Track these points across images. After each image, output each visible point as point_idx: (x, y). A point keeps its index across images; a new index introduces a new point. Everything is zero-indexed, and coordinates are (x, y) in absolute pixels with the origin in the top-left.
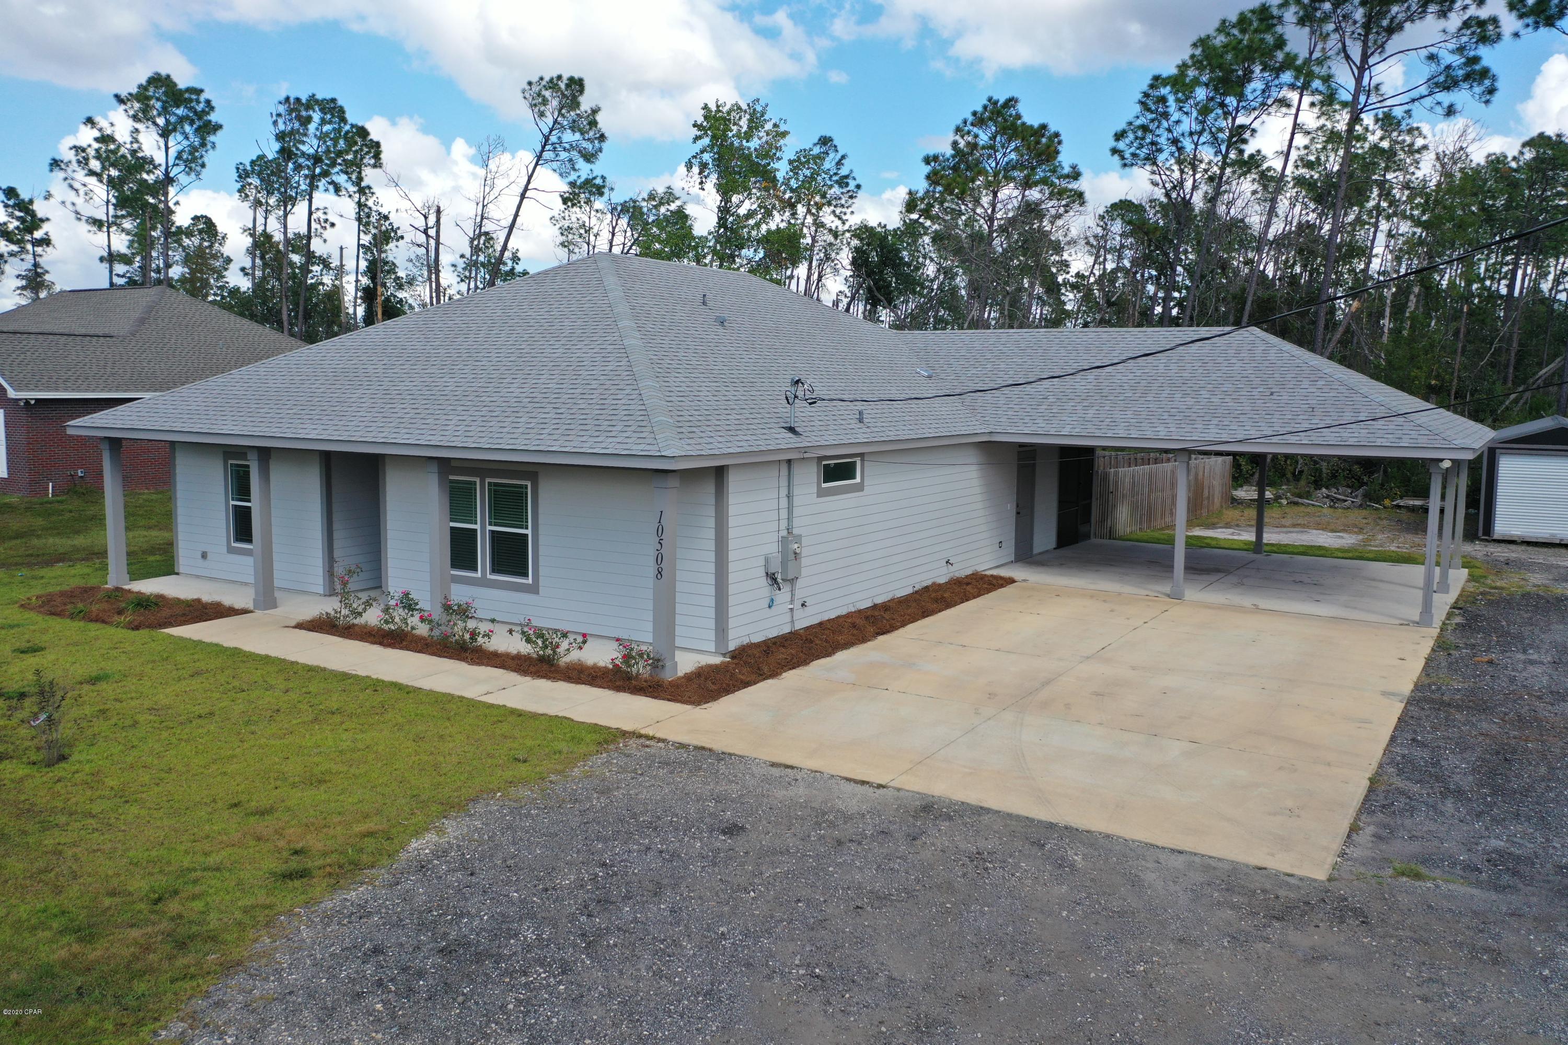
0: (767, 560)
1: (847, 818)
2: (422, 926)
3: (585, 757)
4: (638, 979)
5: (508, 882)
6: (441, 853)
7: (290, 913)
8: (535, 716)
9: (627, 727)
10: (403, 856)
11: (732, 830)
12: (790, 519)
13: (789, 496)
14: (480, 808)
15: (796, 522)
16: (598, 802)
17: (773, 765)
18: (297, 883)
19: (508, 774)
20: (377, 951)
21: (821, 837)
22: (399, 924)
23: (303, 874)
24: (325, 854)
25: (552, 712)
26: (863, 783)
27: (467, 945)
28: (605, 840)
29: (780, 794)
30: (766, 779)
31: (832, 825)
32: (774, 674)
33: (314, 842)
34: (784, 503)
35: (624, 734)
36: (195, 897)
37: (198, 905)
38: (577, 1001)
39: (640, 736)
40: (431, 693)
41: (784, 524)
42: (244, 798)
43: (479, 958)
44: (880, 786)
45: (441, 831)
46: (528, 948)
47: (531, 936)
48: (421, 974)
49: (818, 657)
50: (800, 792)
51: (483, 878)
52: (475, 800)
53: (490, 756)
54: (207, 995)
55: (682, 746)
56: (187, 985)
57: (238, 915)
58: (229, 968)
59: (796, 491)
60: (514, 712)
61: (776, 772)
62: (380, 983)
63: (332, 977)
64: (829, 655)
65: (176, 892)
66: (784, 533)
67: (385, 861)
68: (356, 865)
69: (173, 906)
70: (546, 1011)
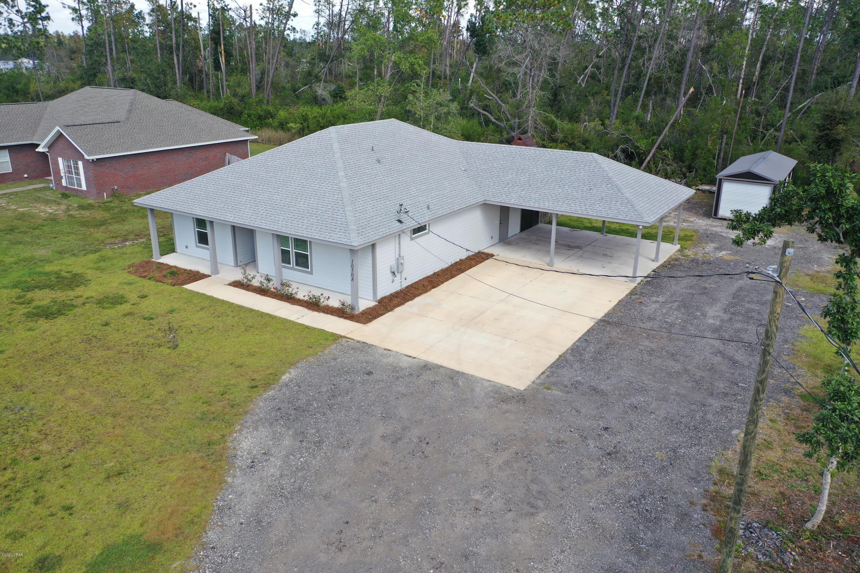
0: (391, 267)
1: (402, 369)
2: (289, 402)
3: (329, 346)
4: (341, 417)
5: (309, 390)
6: (291, 380)
7: (256, 398)
8: (314, 329)
9: (342, 334)
10: (281, 381)
11: (370, 373)
12: (400, 251)
13: (399, 244)
14: (299, 365)
15: (402, 252)
16: (333, 363)
17: (385, 349)
18: (255, 389)
19: (307, 353)
20: (279, 409)
21: (393, 376)
22: (283, 402)
23: (256, 387)
24: (260, 381)
25: (319, 327)
26: (410, 356)
27: (300, 408)
28: (334, 377)
29: (385, 360)
30: (382, 355)
31: (397, 372)
32: (392, 310)
33: (255, 376)
34: (397, 246)
35: (341, 337)
36: (232, 394)
37: (232, 396)
38: (327, 422)
39: (346, 338)
40: (280, 318)
41: (397, 253)
42: (233, 361)
43: (304, 411)
44: (414, 358)
45: (290, 373)
46: (315, 409)
47: (316, 406)
48: (291, 415)
49: (408, 301)
50: (391, 359)
51: (302, 389)
52: (298, 362)
53: (301, 345)
54: (243, 420)
55: (359, 342)
56: (237, 417)
57: (243, 399)
58: (246, 413)
59: (402, 241)
60: (308, 327)
61: (385, 352)
62: (281, 417)
63: (270, 416)
64: (412, 299)
65: (226, 392)
66: (397, 256)
67: (276, 382)
68: (269, 384)
69: (227, 397)
70: (320, 424)
